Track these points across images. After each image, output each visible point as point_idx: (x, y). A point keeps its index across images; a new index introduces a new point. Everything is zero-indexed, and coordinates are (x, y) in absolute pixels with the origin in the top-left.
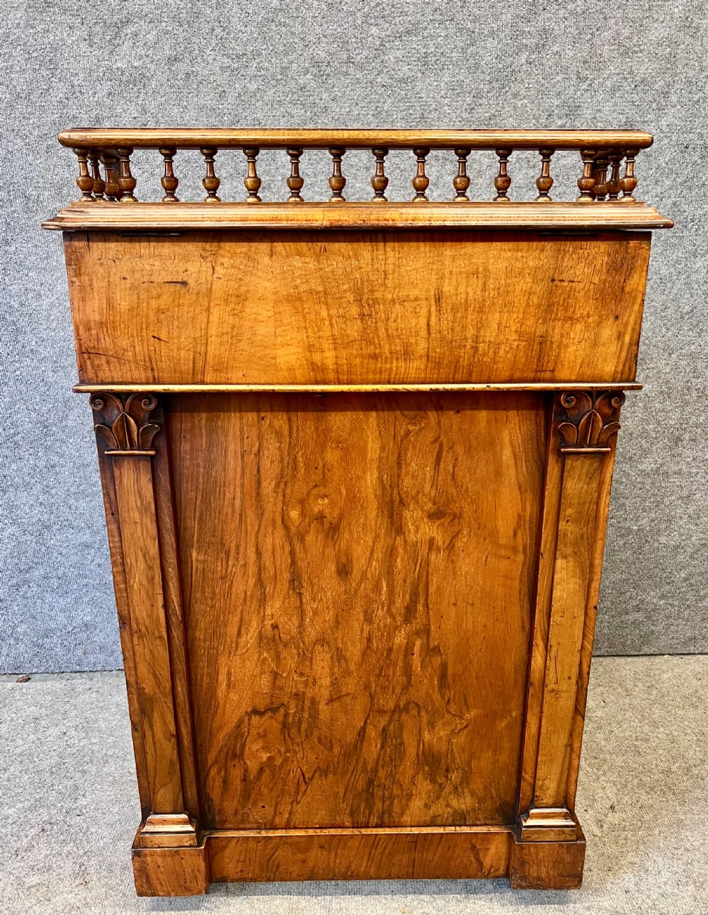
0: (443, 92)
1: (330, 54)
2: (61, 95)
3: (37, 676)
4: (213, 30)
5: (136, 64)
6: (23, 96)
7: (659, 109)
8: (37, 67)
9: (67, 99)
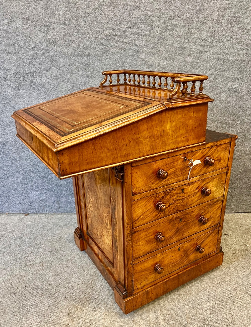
0: (144, 44)
1: (110, 33)
2: (33, 47)
3: (30, 214)
4: (76, 27)
5: (54, 37)
6: (22, 47)
7: (210, 48)
8: (26, 39)
9: (34, 48)
